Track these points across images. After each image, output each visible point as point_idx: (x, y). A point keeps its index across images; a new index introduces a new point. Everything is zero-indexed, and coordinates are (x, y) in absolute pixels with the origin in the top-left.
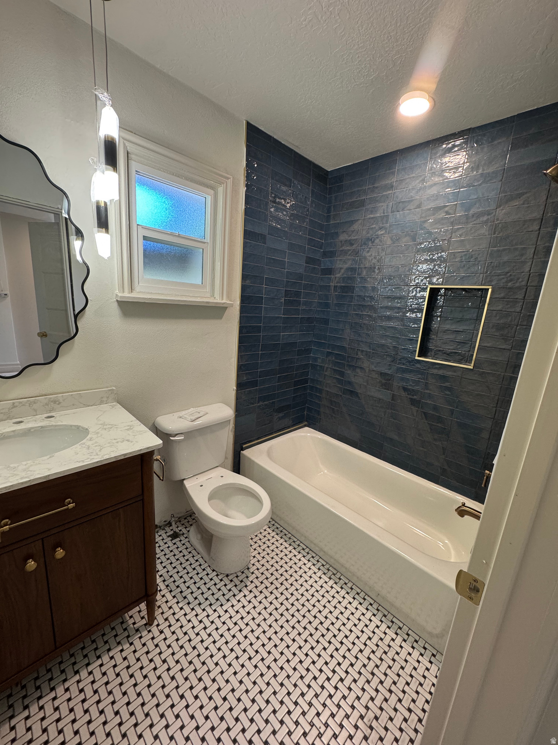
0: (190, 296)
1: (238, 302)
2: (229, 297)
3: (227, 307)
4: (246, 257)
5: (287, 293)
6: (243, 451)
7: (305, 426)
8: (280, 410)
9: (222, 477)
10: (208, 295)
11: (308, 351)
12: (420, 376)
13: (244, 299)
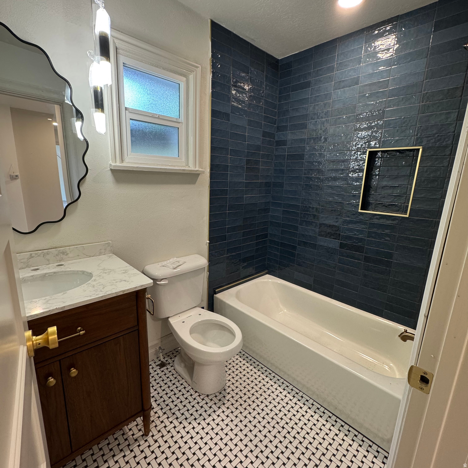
0: (169, 165)
1: (208, 170)
2: (201, 165)
3: (200, 174)
4: (214, 131)
5: (248, 162)
6: (216, 294)
7: (267, 273)
8: (244, 260)
9: (200, 315)
10: (184, 164)
11: (266, 210)
12: (363, 226)
13: (213, 167)
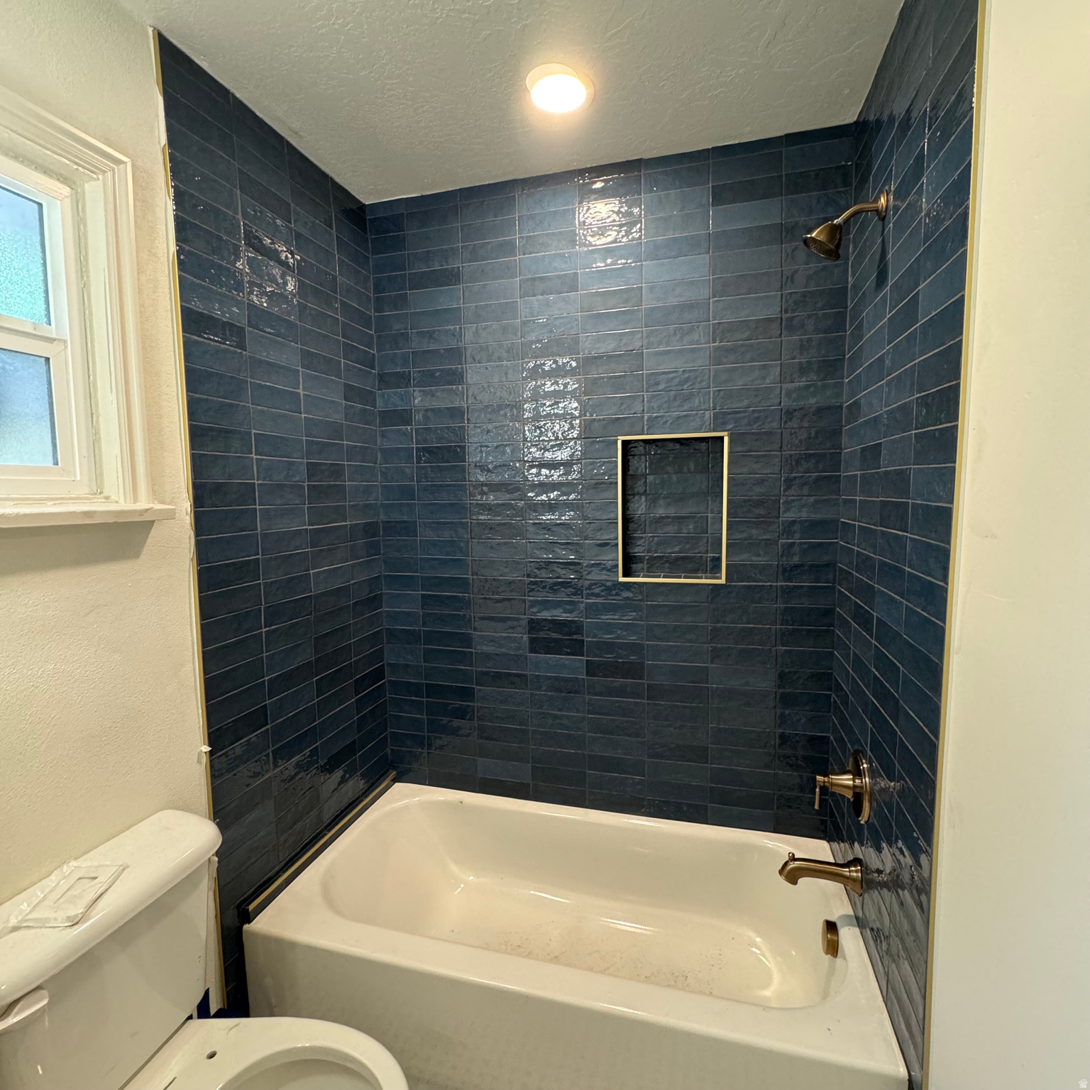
1: (185, 505)
2: (156, 490)
3: (154, 521)
4: (194, 379)
5: (313, 470)
6: (249, 922)
7: (395, 780)
9: (212, 1056)
10: (84, 491)
12: (634, 614)
13: (202, 493)
